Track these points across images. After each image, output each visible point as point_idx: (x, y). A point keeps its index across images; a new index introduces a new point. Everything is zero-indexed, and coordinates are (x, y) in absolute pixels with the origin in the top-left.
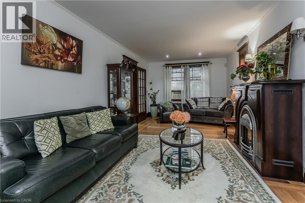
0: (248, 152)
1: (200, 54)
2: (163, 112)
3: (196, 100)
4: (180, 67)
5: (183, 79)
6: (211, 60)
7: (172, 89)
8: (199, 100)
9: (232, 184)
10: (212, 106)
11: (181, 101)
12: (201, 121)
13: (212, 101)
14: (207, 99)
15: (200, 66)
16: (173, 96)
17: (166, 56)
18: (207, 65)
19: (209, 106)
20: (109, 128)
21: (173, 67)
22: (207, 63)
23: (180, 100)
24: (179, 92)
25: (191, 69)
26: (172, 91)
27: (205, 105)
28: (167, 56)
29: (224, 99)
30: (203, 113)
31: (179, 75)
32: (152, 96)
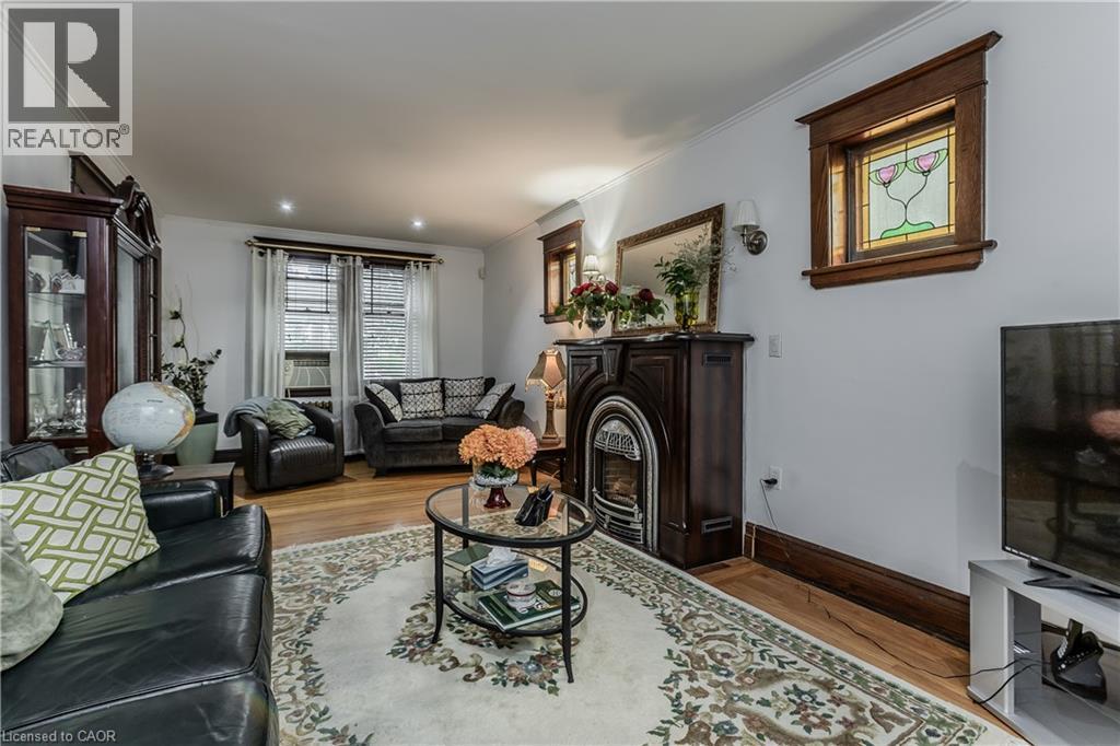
0: (628, 523)
1: (418, 224)
2: (272, 443)
3: (395, 388)
4: (326, 259)
5: (333, 308)
6: (440, 252)
7: (290, 346)
8: (406, 388)
9: (658, 611)
10: (454, 406)
11: (330, 395)
12: (427, 462)
13: (454, 388)
14: (436, 385)
15: (402, 265)
16: (292, 376)
17: (279, 206)
18: (427, 266)
19: (444, 409)
20: (141, 553)
21: (294, 255)
22: (426, 259)
23: (327, 392)
24: (323, 358)
25: (366, 273)
26: (289, 355)
27: (431, 403)
28: (286, 207)
29: (489, 383)
30: (435, 433)
31: (319, 290)
32: (186, 378)
